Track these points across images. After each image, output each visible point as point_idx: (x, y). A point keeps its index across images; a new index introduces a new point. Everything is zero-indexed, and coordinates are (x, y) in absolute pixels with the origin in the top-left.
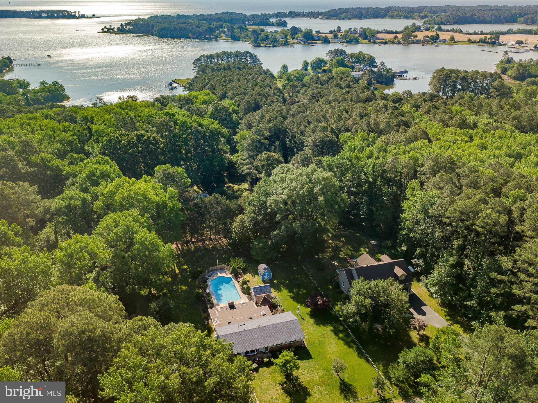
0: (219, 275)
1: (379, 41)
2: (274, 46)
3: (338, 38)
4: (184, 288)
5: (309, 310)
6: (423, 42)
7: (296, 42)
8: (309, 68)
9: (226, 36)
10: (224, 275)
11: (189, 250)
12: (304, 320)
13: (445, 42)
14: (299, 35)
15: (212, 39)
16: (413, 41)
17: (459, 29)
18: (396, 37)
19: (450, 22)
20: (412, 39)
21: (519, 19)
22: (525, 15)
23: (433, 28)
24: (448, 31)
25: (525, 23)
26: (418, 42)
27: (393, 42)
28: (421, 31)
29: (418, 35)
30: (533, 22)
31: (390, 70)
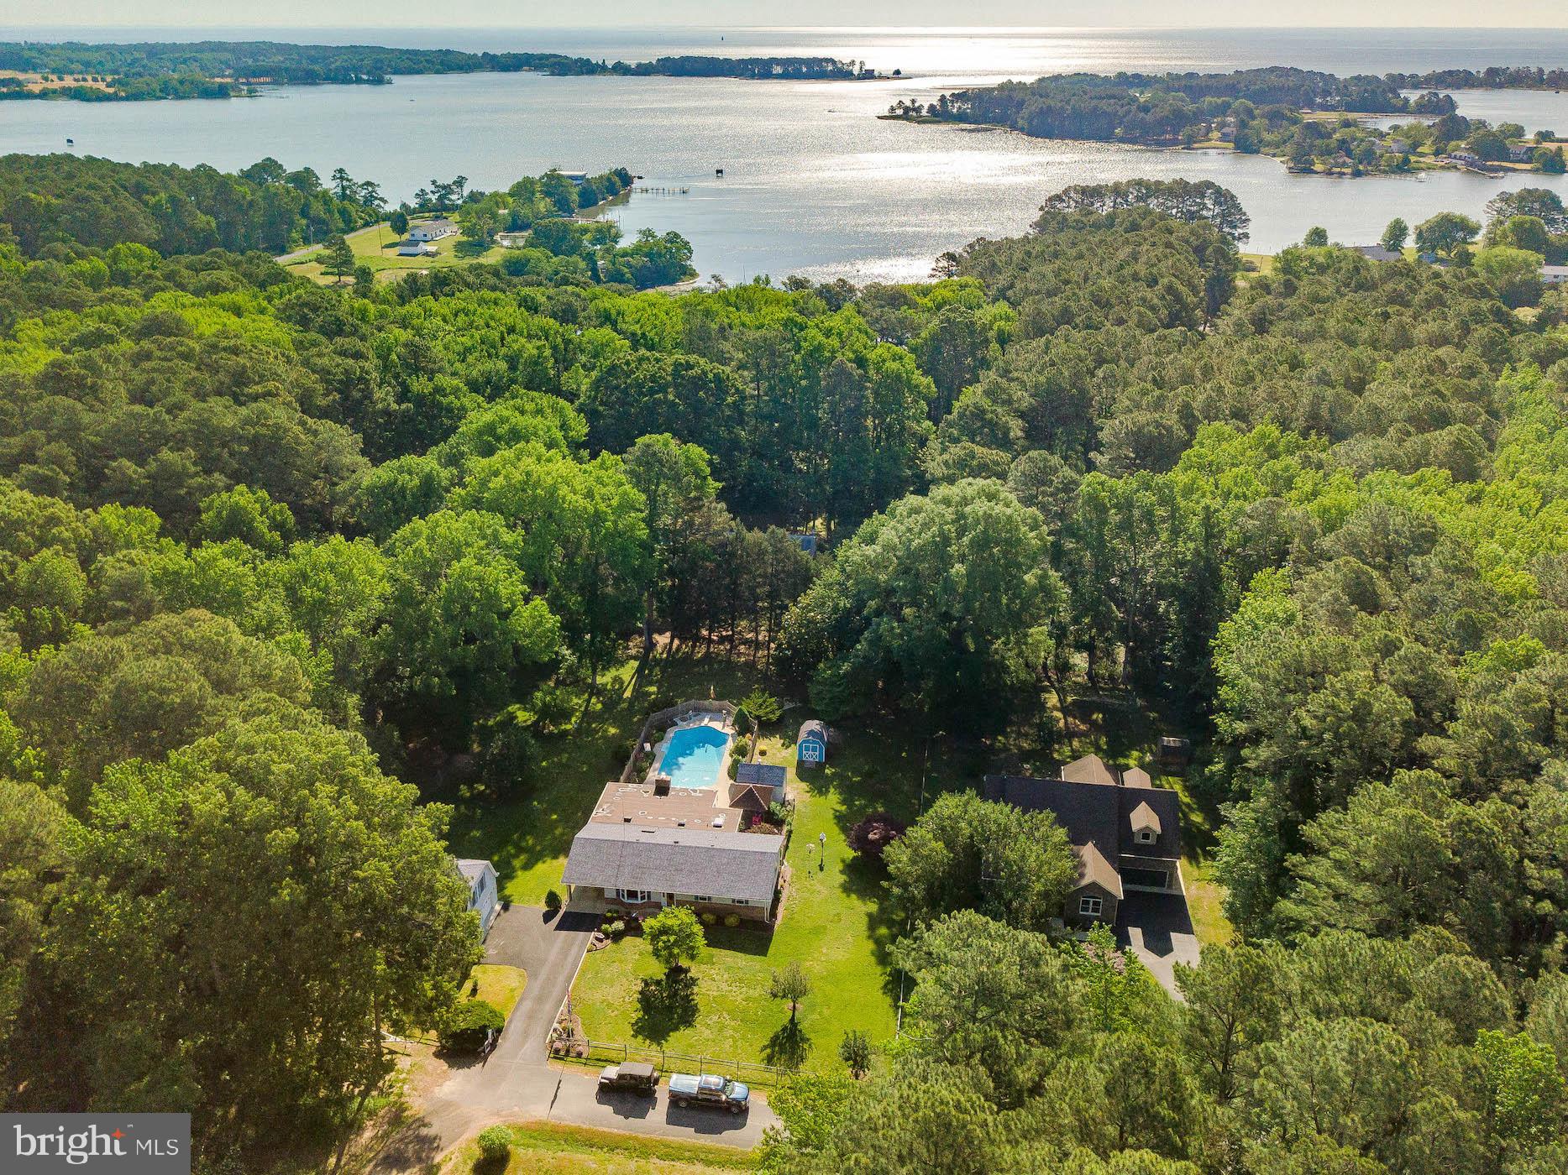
0: (706, 721)
2: (1357, 174)
4: (612, 731)
5: (850, 854)
7: (1442, 163)
8: (1410, 243)
9: (1224, 138)
10: (717, 725)
11: (688, 657)
12: (821, 869)
14: (1466, 144)
15: (1175, 142)
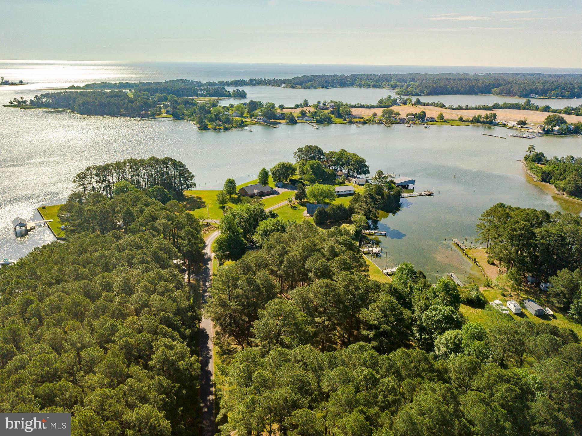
1: (356, 120)
2: (226, 129)
3: (306, 116)
6: (408, 122)
7: (254, 121)
8: (271, 179)
9: (168, 112)
13: (433, 121)
14: (258, 112)
15: (147, 116)
16: (396, 119)
17: (440, 103)
18: (375, 115)
19: (424, 93)
20: (394, 117)
21: (494, 90)
22: (499, 85)
23: (411, 101)
24: (428, 104)
25: (501, 94)
26: (402, 121)
27: (373, 121)
28: (399, 105)
29: (401, 112)
30: (509, 93)
31: (393, 185)
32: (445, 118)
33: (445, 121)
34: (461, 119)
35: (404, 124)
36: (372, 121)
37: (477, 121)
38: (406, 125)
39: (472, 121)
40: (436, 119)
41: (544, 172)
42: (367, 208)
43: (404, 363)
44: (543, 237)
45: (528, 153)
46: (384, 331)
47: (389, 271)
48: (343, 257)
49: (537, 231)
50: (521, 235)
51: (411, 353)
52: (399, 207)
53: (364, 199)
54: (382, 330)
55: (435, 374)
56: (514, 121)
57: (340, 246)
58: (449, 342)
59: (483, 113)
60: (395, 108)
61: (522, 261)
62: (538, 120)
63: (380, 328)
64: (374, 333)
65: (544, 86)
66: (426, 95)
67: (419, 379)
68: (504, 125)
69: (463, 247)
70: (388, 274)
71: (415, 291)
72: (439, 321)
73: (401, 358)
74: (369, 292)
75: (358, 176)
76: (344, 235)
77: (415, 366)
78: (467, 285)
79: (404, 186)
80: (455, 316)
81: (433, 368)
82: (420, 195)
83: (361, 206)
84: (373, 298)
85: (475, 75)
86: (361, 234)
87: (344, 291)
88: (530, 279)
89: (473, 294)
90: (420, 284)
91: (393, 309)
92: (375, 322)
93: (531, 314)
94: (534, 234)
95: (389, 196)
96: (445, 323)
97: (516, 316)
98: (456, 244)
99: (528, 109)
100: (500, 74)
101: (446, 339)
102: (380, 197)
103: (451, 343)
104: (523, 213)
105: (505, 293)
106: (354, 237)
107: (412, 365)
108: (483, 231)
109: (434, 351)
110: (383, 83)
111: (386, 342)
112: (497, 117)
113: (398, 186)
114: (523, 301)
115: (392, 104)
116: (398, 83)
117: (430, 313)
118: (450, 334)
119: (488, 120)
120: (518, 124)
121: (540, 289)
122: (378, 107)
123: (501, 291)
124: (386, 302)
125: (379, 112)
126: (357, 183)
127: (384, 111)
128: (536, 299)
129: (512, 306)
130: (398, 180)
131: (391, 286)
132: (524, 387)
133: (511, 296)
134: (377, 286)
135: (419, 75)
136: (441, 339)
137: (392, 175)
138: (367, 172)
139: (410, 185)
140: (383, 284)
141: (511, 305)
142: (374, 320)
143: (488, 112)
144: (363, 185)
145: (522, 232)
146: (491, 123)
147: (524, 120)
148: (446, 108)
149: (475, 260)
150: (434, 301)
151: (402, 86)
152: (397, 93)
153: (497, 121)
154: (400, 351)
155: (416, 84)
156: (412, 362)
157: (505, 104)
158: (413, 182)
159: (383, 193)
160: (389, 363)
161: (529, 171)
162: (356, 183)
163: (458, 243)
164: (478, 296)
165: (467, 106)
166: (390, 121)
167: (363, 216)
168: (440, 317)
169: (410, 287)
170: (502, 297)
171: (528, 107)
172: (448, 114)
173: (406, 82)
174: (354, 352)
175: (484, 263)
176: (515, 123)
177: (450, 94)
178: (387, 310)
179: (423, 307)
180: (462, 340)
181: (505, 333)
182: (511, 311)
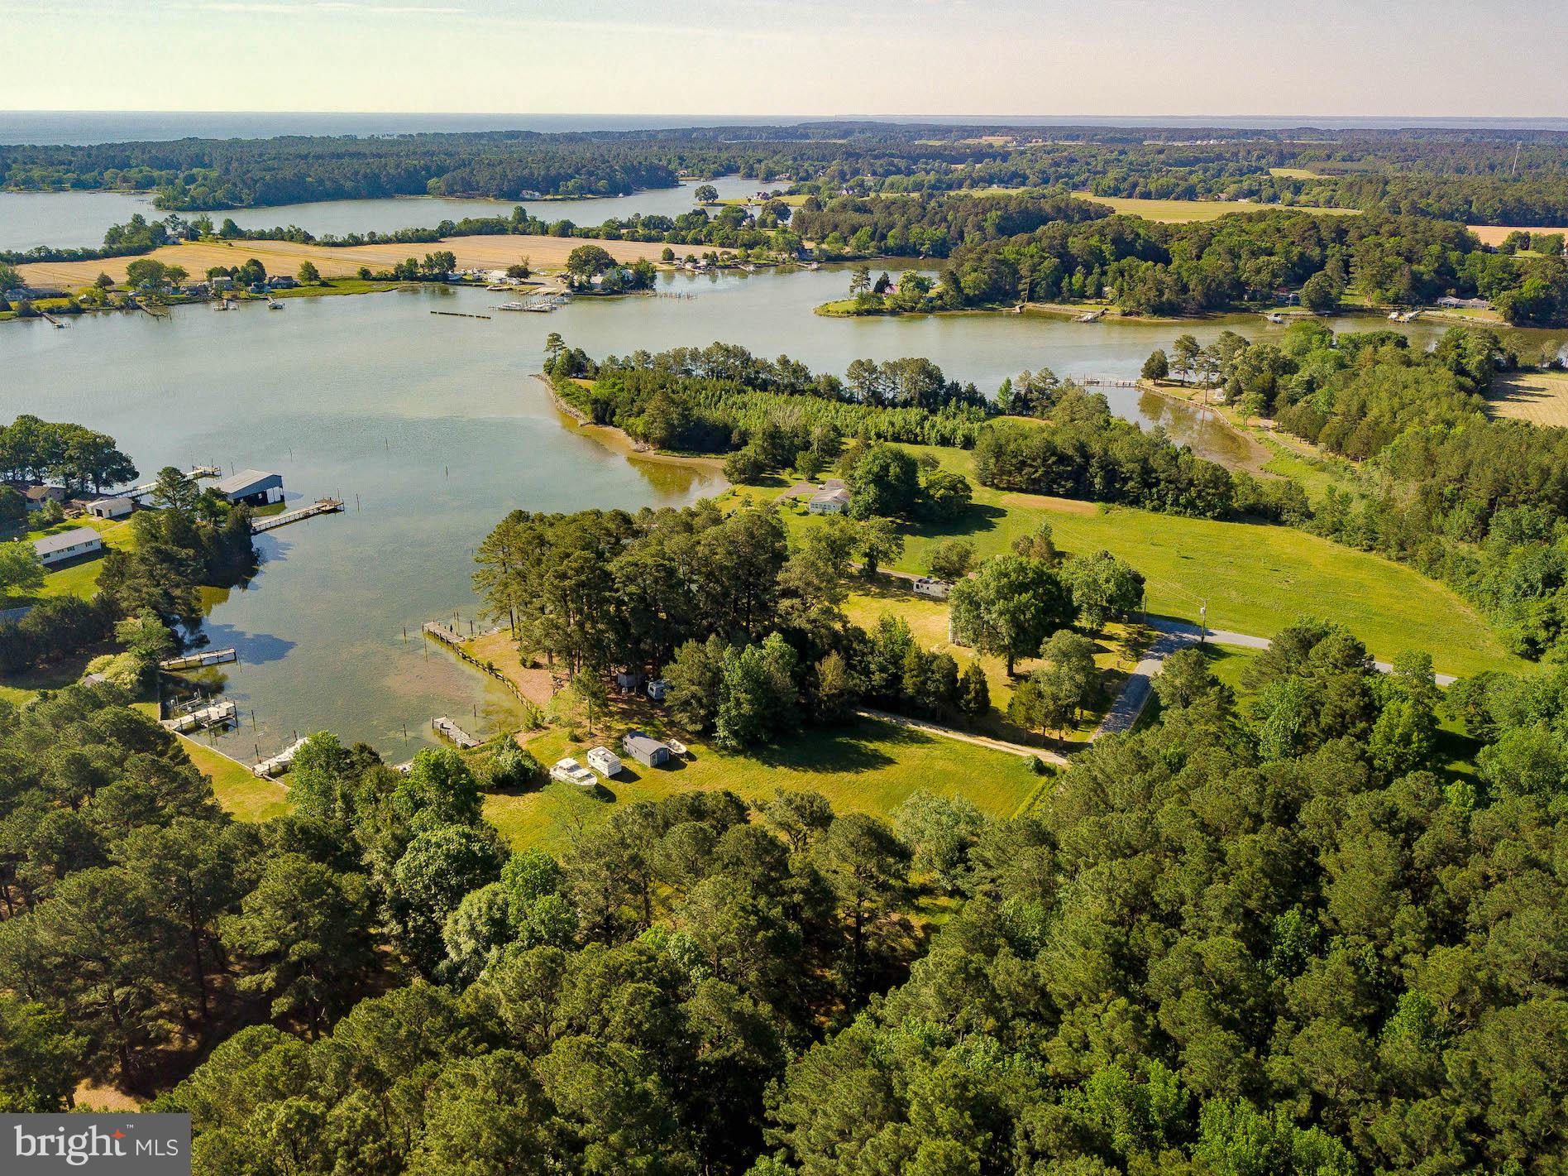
1: (45, 304)
6: (218, 296)
13: (290, 286)
16: (176, 289)
17: (298, 231)
18: (105, 282)
19: (242, 201)
20: (168, 284)
21: (432, 182)
22: (441, 171)
23: (209, 228)
24: (262, 236)
25: (450, 192)
26: (198, 296)
27: (104, 304)
28: (174, 243)
29: (187, 267)
30: (467, 190)
31: (220, 503)
32: (322, 275)
33: (324, 284)
34: (365, 275)
35: (205, 301)
36: (101, 300)
37: (407, 275)
38: (214, 305)
39: (395, 278)
40: (296, 279)
41: (596, 401)
42: (157, 591)
43: (378, 1039)
44: (630, 579)
45: (551, 355)
46: (302, 959)
47: (273, 763)
48: (124, 782)
49: (611, 567)
50: (582, 585)
51: (392, 1002)
52: (256, 559)
53: (143, 568)
54: (294, 958)
55: (464, 1032)
56: (499, 268)
57: (102, 748)
58: (478, 922)
59: (420, 253)
60: (164, 256)
61: (597, 644)
62: (555, 261)
63: (286, 954)
64: (274, 974)
65: (548, 168)
66: (249, 207)
67: (429, 1065)
68: (479, 282)
69: (455, 640)
70: (270, 775)
71: (359, 807)
72: (441, 873)
73: (368, 1029)
74: (233, 861)
75: (102, 490)
76: (109, 703)
77: (410, 1033)
78: (485, 738)
79: (255, 498)
80: (476, 847)
81: (456, 1019)
82: (307, 516)
83: (136, 590)
84: (247, 875)
85: (373, 140)
86: (162, 675)
87: (155, 887)
88: (623, 680)
89: (507, 760)
90: (368, 783)
91: (313, 890)
92: (270, 944)
93: (644, 767)
94: (607, 575)
95: (215, 538)
96: (458, 873)
97: (614, 783)
98: (435, 635)
99: (524, 233)
100: (436, 134)
101: (470, 917)
102: (191, 552)
103: (483, 924)
104: (573, 526)
105: (578, 732)
106: (140, 690)
107: (403, 1032)
108: (492, 589)
109: (446, 955)
110: (108, 175)
111: (317, 985)
112: (457, 262)
113: (237, 502)
114: (620, 739)
115: (152, 240)
116: (156, 173)
117: (414, 859)
118: (475, 902)
119: (436, 271)
120: (510, 276)
121: (650, 699)
122: (106, 255)
123: (568, 730)
124: (287, 877)
125: (118, 270)
126: (105, 513)
127: (133, 267)
128: (646, 724)
129: (600, 761)
130: (232, 484)
131: (290, 825)
132: (665, 974)
133: (593, 735)
134: (252, 839)
135: (215, 144)
136: (456, 922)
137: (209, 470)
138: (126, 472)
139: (269, 491)
140: (267, 826)
141: (598, 759)
142: (267, 938)
143: (433, 249)
144: (124, 516)
145: (583, 578)
146: (444, 278)
147: (521, 264)
148: (318, 244)
149: (490, 667)
150: (414, 822)
151: (171, 182)
152: (159, 204)
153: (459, 271)
154: (360, 1012)
155: (214, 174)
156: (400, 1025)
157: (466, 221)
158: (276, 481)
159: (196, 536)
160: (340, 1058)
161: (563, 402)
162: (100, 513)
163: (438, 632)
164: (519, 763)
165: (372, 234)
166: (160, 298)
167: (151, 620)
168: (441, 863)
169: (344, 796)
170: (574, 746)
171: (523, 226)
172: (329, 264)
173: (178, 167)
174: (232, 1066)
175: (512, 669)
176: (502, 274)
177: (318, 200)
178: (296, 899)
179: (392, 845)
180: (507, 905)
181: (600, 855)
182: (599, 774)
